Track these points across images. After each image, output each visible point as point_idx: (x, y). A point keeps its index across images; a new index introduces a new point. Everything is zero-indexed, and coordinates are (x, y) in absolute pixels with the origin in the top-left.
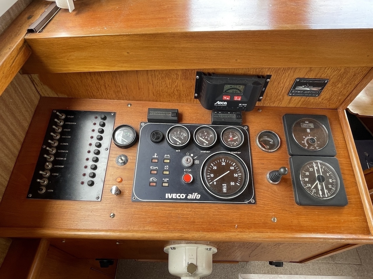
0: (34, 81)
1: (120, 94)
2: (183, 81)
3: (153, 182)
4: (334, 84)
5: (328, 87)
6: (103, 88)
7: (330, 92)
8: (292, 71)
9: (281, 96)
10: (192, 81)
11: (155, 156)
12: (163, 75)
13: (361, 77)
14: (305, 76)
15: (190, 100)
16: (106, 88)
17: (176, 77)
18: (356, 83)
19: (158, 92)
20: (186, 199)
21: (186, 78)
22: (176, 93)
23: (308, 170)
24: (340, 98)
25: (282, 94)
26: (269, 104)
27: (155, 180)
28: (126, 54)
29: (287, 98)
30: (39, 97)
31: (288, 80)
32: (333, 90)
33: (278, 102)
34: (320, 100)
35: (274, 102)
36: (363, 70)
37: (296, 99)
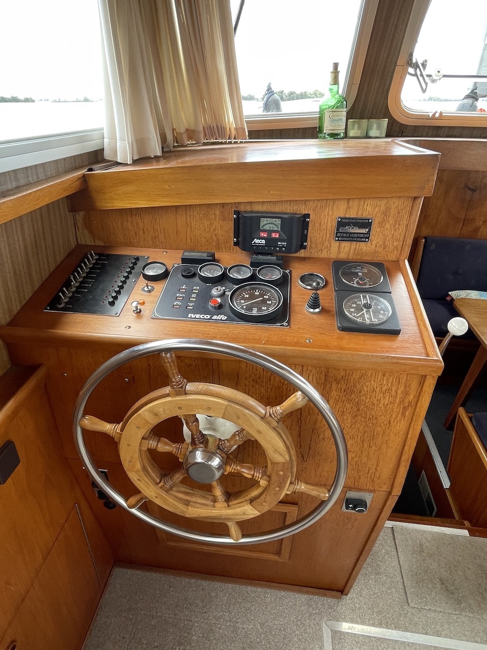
0: (77, 224)
1: (157, 241)
2: (221, 222)
3: (177, 305)
4: (381, 224)
5: (375, 228)
6: (141, 233)
7: (381, 236)
8: (330, 209)
9: (327, 243)
10: (231, 222)
11: (184, 287)
12: (201, 216)
13: (407, 214)
14: (345, 214)
15: (230, 249)
16: (144, 233)
17: (214, 217)
18: (405, 222)
19: (196, 238)
20: (211, 318)
21: (224, 219)
22: (215, 239)
23: (355, 303)
24: (395, 244)
25: (327, 239)
26: (317, 253)
27: (179, 303)
28: (167, 187)
29: (335, 244)
30: (76, 244)
31: (329, 220)
32: (382, 233)
33: (326, 250)
34: (373, 247)
35: (322, 250)
36: (404, 206)
37: (346, 245)
